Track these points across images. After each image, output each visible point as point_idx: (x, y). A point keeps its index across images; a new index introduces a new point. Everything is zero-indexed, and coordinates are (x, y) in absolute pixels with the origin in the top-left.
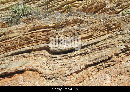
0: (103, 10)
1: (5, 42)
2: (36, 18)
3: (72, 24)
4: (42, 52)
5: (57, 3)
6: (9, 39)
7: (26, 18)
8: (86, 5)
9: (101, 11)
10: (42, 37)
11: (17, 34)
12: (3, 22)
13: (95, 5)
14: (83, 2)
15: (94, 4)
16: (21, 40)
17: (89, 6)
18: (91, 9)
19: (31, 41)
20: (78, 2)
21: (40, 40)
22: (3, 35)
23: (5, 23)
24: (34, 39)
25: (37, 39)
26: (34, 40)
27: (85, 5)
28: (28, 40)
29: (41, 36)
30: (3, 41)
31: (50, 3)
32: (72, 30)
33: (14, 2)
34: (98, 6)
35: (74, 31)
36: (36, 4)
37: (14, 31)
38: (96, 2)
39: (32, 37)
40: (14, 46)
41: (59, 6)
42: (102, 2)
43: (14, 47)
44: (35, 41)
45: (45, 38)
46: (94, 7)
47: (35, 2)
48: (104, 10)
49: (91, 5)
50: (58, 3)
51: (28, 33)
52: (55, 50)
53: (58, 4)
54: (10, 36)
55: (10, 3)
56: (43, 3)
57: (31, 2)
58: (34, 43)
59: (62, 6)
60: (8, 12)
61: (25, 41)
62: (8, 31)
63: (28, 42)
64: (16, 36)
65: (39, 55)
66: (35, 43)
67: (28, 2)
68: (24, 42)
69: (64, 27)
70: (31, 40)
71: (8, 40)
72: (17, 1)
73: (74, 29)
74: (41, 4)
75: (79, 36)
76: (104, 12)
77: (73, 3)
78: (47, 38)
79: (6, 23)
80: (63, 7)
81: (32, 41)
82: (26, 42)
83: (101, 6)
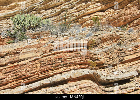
0: (134, 24)
1: (12, 67)
2: (47, 32)
3: (106, 41)
4: (86, 83)
5: (71, 13)
6: (19, 62)
7: (34, 32)
8: (112, 18)
9: (131, 24)
10: (73, 59)
11: (31, 54)
12: (2, 37)
13: (124, 18)
14: (105, 14)
15: (122, 15)
16: (43, 64)
17: (116, 18)
18: (119, 22)
19: (58, 66)
20: (99, 14)
21: (71, 64)
22: (6, 55)
23: (4, 38)
24: (62, 62)
25: (67, 62)
26: (62, 64)
27: (109, 17)
28: (54, 64)
29: (71, 58)
30: (9, 66)
31: (62, 13)
32: (113, 49)
33: (9, 11)
34: (128, 18)
35: (115, 51)
36: (43, 14)
37: (24, 51)
38: (125, 13)
39: (60, 59)
40: (32, 73)
41: (74, 18)
42: (132, 13)
43: (31, 75)
44: (64, 64)
45: (79, 61)
46: (123, 20)
47: (41, 11)
48: (136, 23)
49: (119, 17)
50: (73, 14)
51: (50, 53)
52: (109, 80)
53: (73, 16)
54: (21, 57)
55: (4, 11)
56: (53, 14)
57: (35, 12)
58: (62, 67)
59: (79, 18)
60: (2, 23)
61: (50, 66)
62: (13, 49)
63: (55, 67)
64: (30, 58)
65: (85, 88)
66: (64, 68)
67: (31, 12)
68: (48, 66)
69: (98, 45)
70: (58, 64)
71: (18, 64)
72: (14, 9)
73: (114, 48)
74: (50, 14)
75: (125, 58)
76: (136, 26)
77: (93, 15)
78: (82, 61)
79: (6, 37)
80: (80, 20)
81: (60, 65)
82: (52, 67)
83: (131, 18)
